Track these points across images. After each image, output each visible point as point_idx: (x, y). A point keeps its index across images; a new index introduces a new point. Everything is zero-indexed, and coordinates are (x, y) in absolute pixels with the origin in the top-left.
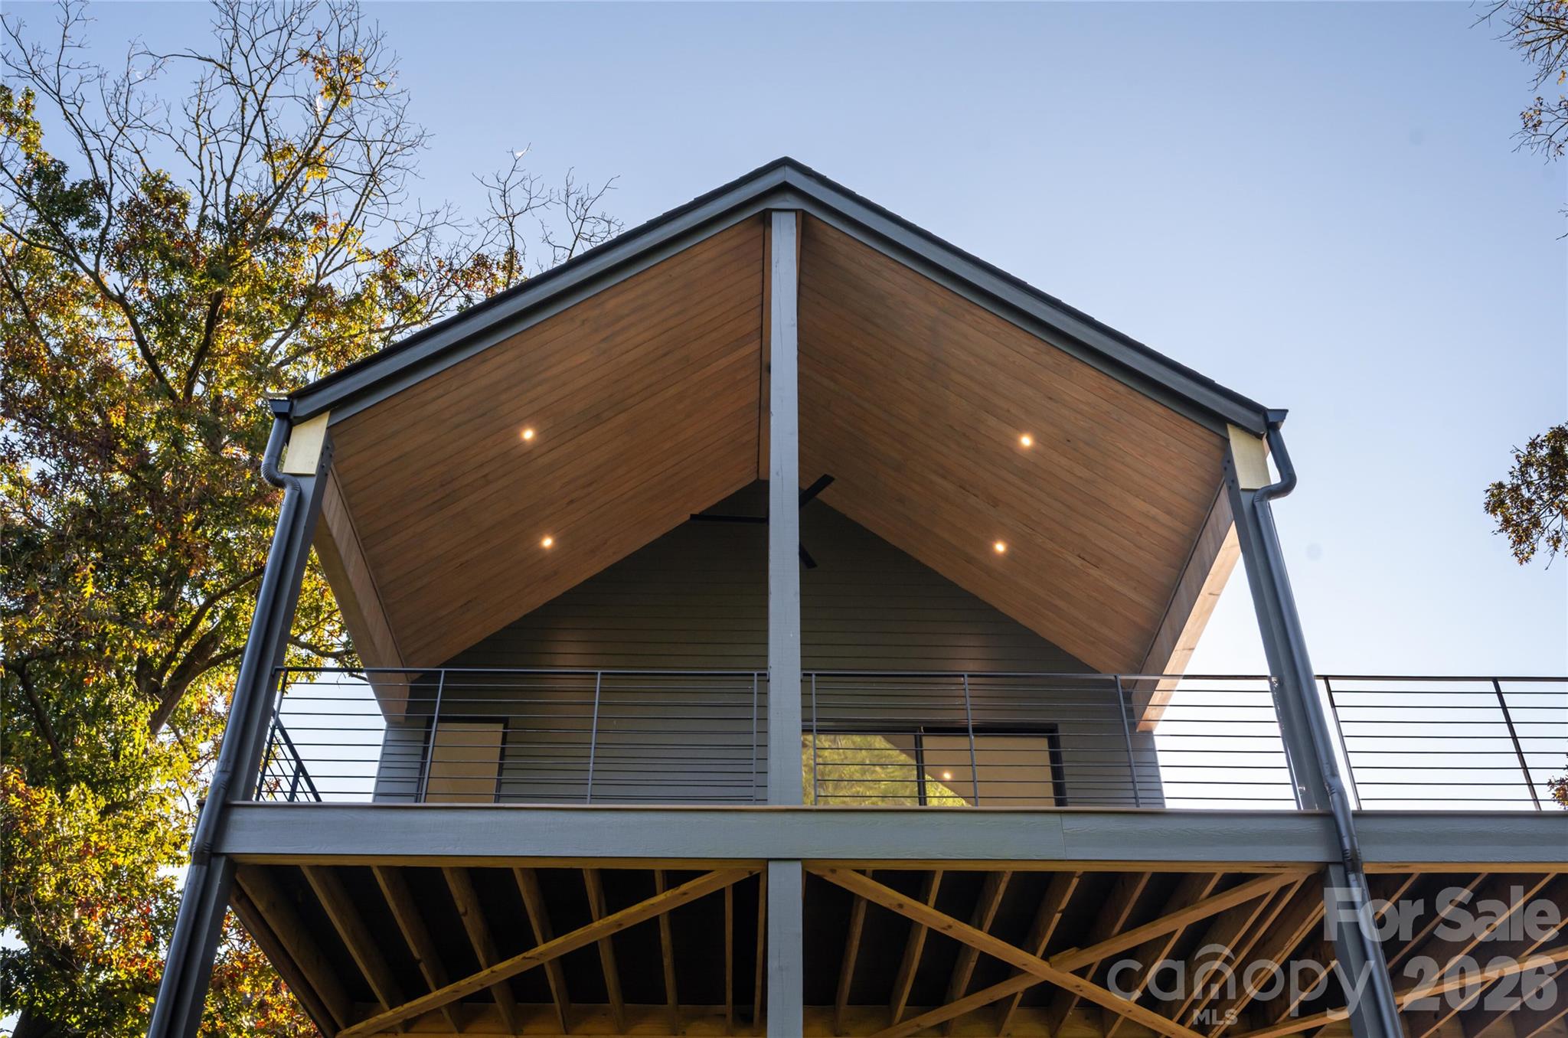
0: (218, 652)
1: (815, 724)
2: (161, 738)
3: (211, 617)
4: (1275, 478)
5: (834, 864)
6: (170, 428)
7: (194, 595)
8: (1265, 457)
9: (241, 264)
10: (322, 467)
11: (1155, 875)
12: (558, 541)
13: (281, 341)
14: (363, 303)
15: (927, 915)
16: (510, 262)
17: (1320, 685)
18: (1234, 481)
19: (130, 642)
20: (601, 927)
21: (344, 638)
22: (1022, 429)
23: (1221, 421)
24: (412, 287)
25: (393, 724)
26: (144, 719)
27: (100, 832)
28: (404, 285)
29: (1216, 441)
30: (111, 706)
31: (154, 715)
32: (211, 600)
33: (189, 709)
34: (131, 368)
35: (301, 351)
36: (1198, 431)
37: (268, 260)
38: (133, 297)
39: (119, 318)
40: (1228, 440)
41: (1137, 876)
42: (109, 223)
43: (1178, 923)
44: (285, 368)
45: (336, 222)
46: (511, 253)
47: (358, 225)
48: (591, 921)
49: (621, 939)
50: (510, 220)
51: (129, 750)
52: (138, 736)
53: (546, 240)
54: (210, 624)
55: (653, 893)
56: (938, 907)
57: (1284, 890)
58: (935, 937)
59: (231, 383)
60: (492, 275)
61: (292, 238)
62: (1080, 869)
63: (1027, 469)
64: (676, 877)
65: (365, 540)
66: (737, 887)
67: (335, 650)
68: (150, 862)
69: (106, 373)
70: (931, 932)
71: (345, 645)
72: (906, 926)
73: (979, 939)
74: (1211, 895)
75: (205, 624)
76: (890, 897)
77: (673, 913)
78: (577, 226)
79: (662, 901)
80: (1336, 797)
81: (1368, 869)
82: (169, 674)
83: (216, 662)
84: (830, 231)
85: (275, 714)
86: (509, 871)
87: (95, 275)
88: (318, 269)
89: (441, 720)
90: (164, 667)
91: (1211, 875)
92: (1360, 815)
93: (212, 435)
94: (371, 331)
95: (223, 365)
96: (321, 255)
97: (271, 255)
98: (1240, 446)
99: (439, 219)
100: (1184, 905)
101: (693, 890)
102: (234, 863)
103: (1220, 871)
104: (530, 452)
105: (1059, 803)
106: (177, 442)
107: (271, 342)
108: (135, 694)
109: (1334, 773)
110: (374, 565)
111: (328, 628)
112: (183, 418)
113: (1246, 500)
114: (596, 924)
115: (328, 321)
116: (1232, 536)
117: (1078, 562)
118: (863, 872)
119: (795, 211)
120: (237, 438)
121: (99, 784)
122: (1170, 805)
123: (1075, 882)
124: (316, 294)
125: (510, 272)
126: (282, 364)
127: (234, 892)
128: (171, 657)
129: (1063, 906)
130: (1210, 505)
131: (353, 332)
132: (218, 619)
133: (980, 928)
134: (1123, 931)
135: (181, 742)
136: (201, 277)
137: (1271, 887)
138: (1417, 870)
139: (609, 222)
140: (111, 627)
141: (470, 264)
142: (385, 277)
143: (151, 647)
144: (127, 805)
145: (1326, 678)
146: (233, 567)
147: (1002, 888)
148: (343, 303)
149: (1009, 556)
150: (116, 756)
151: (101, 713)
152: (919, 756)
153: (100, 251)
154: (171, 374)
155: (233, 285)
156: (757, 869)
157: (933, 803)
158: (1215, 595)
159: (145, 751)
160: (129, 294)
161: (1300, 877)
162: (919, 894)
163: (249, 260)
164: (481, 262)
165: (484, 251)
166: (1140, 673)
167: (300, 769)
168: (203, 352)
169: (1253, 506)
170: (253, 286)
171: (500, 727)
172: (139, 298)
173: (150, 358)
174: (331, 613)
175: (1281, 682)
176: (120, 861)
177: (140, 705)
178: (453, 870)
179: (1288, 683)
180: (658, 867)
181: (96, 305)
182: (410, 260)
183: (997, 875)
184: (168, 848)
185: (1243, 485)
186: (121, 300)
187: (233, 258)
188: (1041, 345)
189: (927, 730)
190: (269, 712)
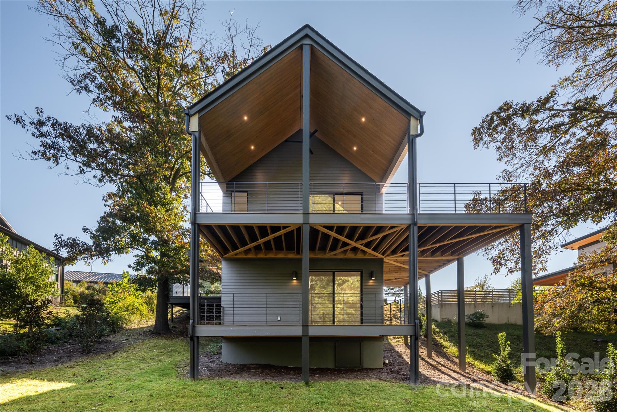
0: (180, 173)
1: (312, 192)
2: (173, 194)
3: (177, 164)
4: (419, 132)
5: (315, 224)
6: (156, 112)
7: (172, 159)
8: (418, 125)
9: (162, 56)
10: (199, 129)
11: (377, 226)
12: (255, 146)
13: (177, 82)
14: (196, 69)
15: (333, 234)
16: (233, 54)
17: (418, 185)
18: (410, 132)
19: (162, 172)
20: (271, 237)
21: (208, 170)
22: (363, 116)
23: (409, 115)
24: (209, 63)
25: (224, 193)
26: (169, 190)
27: (167, 216)
28: (206, 63)
29: (407, 120)
30: (161, 187)
31: (170, 189)
32: (177, 160)
33: (177, 187)
34: (141, 91)
35: (183, 86)
36: (404, 118)
37: (169, 54)
38: (137, 68)
39: (134, 74)
40: (410, 121)
41: (373, 227)
42: (123, 42)
43: (381, 236)
44: (180, 91)
45: (184, 39)
46: (233, 51)
47: (190, 40)
48: (269, 235)
49: (274, 239)
50: (232, 38)
51: (167, 197)
52: (169, 194)
53: (242, 46)
54: (177, 166)
55: (280, 230)
56: (335, 233)
57: (402, 229)
58: (335, 238)
59: (168, 97)
60: (229, 59)
61: (174, 47)
62: (363, 225)
63: (363, 127)
64: (285, 227)
65: (212, 148)
66: (297, 229)
67: (207, 173)
68: (178, 222)
69: (136, 93)
70: (334, 237)
71: (209, 171)
72: (329, 236)
73: (343, 239)
74: (388, 230)
75: (176, 166)
76: (326, 231)
77: (285, 234)
78: (250, 41)
79: (282, 232)
80: (415, 210)
81: (418, 225)
82: (171, 179)
83: (181, 176)
84: (319, 52)
85: (201, 193)
86: (253, 226)
87: (124, 60)
88: (182, 56)
89: (235, 192)
90: (170, 177)
91: (388, 226)
92: (420, 214)
93: (167, 114)
94: (200, 78)
95: (164, 91)
96: (182, 52)
97: (169, 52)
98: (413, 122)
99: (212, 38)
100: (383, 232)
101: (288, 230)
102: (199, 225)
103: (390, 226)
104: (247, 123)
105: (362, 212)
106: (158, 115)
107: (175, 82)
108: (165, 184)
109: (416, 205)
110: (214, 154)
111: (204, 167)
112: (159, 109)
113: (411, 137)
114: (270, 236)
115: (188, 75)
116: (407, 147)
117: (372, 153)
118: (321, 226)
119: (309, 44)
120: (173, 114)
121: (163, 205)
122: (384, 212)
123: (362, 228)
124: (184, 66)
125: (234, 58)
126: (179, 89)
127: (200, 231)
128: (171, 175)
129: (359, 232)
130: (403, 138)
131: (196, 79)
132: (179, 165)
133: (343, 236)
134: (370, 237)
135: (177, 195)
136: (153, 62)
137: (399, 229)
138: (428, 225)
139: (259, 39)
140: (157, 168)
141: (223, 55)
142: (201, 60)
143: (167, 173)
144: (170, 210)
145: (419, 183)
146: (179, 151)
147: (348, 229)
148: (191, 68)
149: (357, 151)
150: (164, 198)
151: (159, 189)
152: (334, 199)
153: (124, 52)
154: (152, 94)
155: (161, 64)
156: (300, 226)
157: (336, 212)
158: (401, 162)
159: (171, 197)
160: (135, 67)
161: (405, 227)
162: (332, 230)
163: (164, 55)
164: (226, 54)
165: (226, 50)
166: (381, 182)
167: (207, 204)
168: (159, 87)
169: (413, 140)
170: (167, 64)
171: (246, 194)
172: (138, 69)
173: (146, 89)
174: (205, 163)
175: (410, 184)
176: (172, 222)
177: (167, 187)
178: (242, 226)
179: (411, 185)
180: (281, 225)
181: (127, 70)
182: (207, 54)
183: (347, 227)
184: (180, 219)
185: (411, 134)
186: (133, 69)
187: (160, 54)
188: (369, 91)
189: (336, 194)
190: (199, 193)
